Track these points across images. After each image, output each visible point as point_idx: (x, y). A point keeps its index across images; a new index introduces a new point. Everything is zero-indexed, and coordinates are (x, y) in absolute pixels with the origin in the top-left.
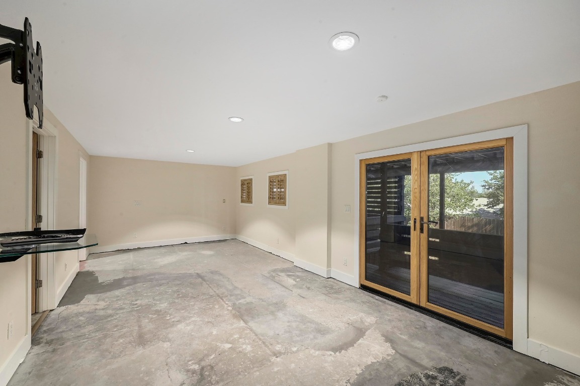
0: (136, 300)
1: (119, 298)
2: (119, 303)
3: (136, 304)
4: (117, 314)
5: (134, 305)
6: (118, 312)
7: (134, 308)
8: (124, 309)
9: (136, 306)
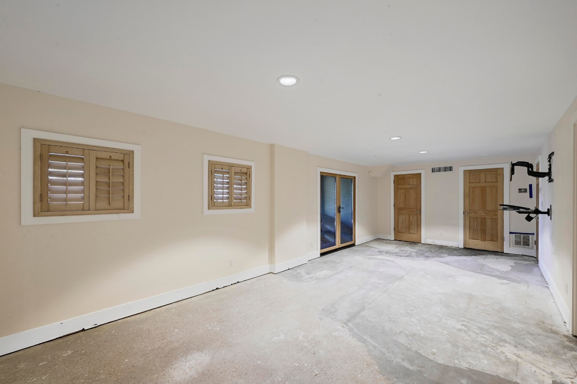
0: (460, 330)
1: (483, 349)
2: (483, 339)
3: (462, 325)
4: (487, 325)
5: (466, 326)
6: (486, 327)
7: (467, 322)
8: (479, 327)
9: (465, 323)
